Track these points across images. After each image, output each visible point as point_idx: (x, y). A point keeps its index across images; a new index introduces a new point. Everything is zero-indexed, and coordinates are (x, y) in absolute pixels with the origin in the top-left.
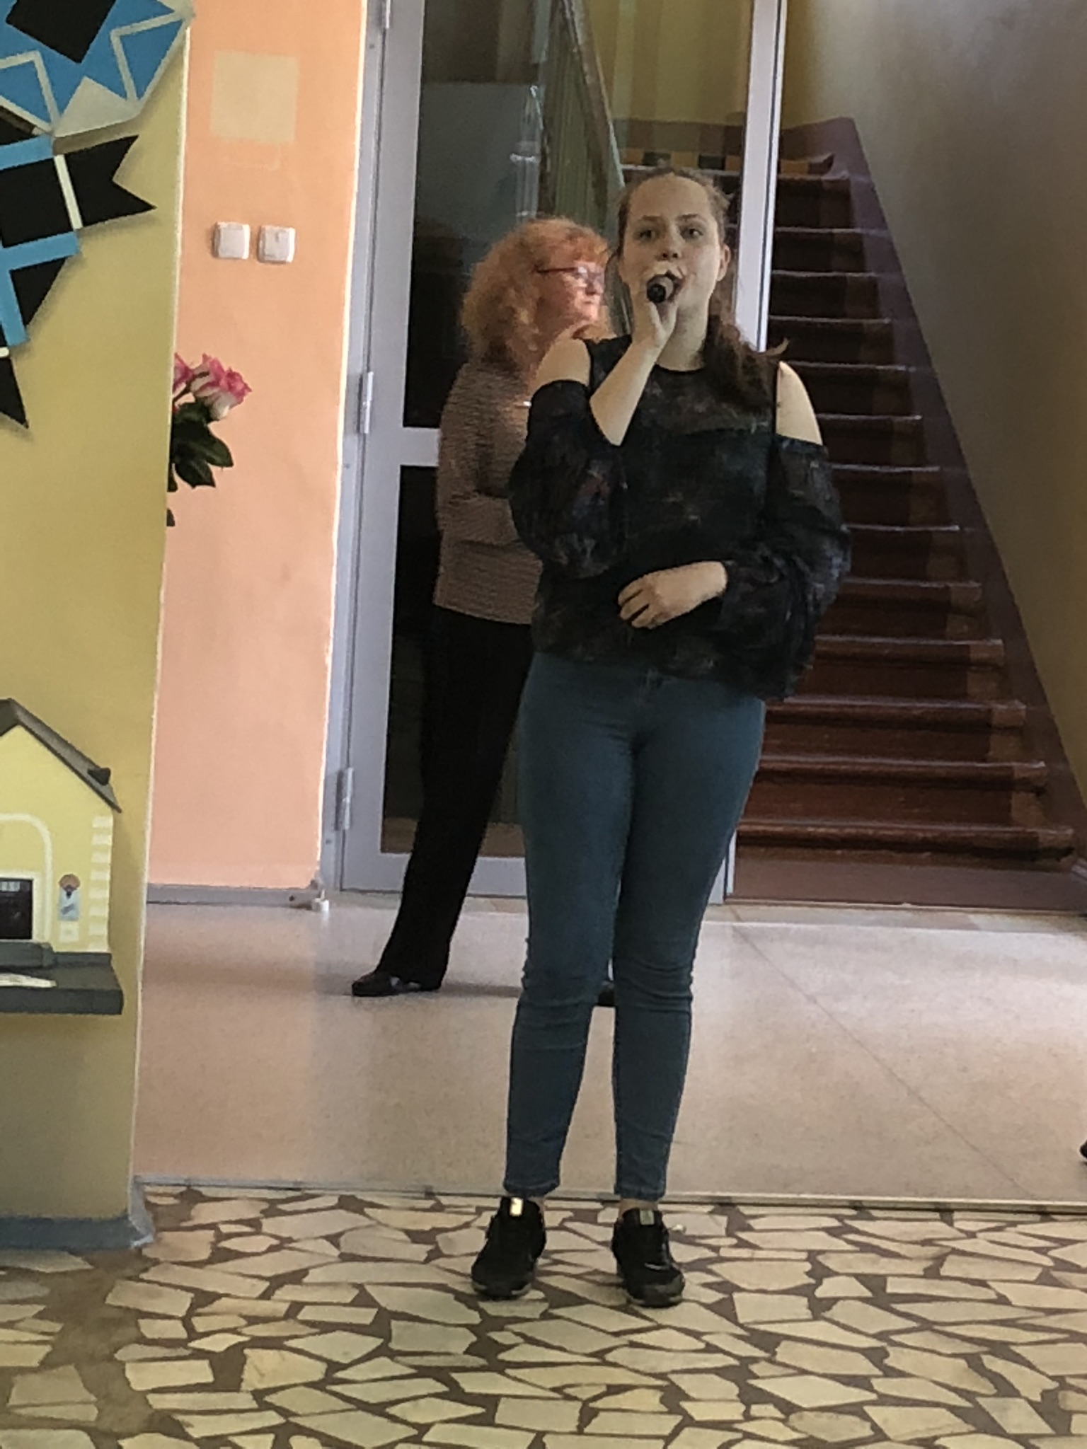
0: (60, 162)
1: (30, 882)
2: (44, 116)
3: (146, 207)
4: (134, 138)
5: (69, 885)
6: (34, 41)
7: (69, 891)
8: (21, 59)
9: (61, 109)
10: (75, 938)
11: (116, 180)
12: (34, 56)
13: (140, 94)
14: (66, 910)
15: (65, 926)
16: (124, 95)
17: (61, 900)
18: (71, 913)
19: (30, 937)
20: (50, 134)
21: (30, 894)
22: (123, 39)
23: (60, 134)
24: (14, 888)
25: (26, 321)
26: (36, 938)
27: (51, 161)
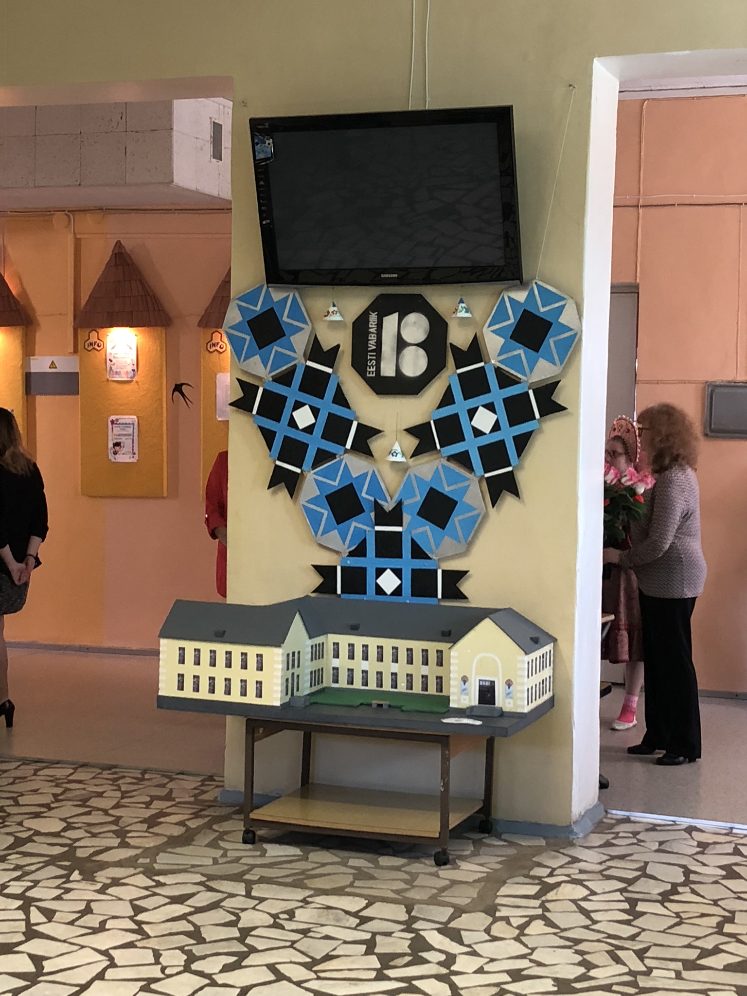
0: (531, 392)
1: (494, 682)
2: (525, 375)
3: (564, 409)
4: (558, 382)
5: (509, 684)
6: (521, 346)
7: (509, 687)
8: (515, 353)
9: (531, 370)
10: (511, 705)
11: (552, 398)
12: (521, 351)
13: (561, 364)
14: (508, 694)
15: (508, 701)
16: (555, 364)
17: (506, 690)
18: (510, 695)
19: (494, 704)
20: (527, 381)
21: (494, 686)
22: (555, 342)
23: (531, 381)
24: (487, 684)
25: (519, 455)
26: (497, 705)
27: (527, 393)
